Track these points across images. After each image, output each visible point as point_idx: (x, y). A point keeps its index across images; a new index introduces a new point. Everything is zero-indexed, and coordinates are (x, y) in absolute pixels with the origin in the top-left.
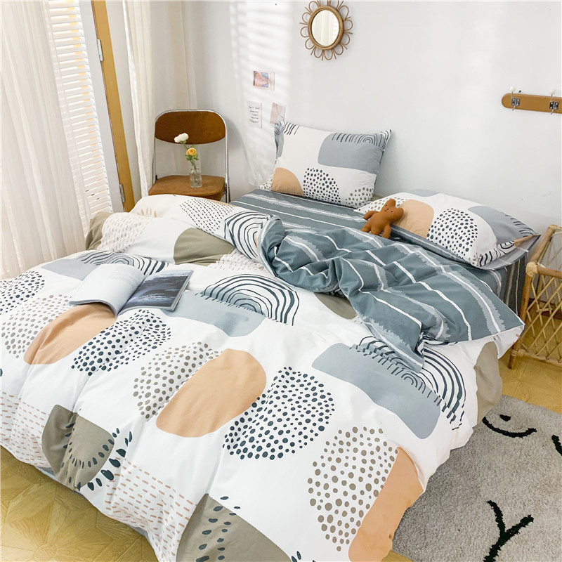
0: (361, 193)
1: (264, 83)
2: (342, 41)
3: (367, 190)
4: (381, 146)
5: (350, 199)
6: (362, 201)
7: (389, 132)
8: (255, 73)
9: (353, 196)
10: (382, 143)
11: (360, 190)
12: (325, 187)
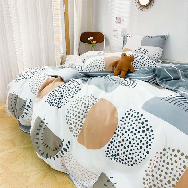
0: (157, 55)
1: (120, 21)
2: (151, 3)
3: (160, 54)
4: (165, 39)
5: (153, 57)
6: (158, 58)
7: (167, 34)
8: (116, 18)
9: (155, 56)
10: (165, 38)
11: (157, 54)
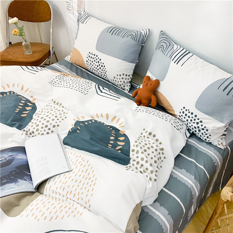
3: (126, 75)
5: (114, 80)
7: (148, 30)
10: (141, 40)
11: (120, 75)
12: (98, 68)
